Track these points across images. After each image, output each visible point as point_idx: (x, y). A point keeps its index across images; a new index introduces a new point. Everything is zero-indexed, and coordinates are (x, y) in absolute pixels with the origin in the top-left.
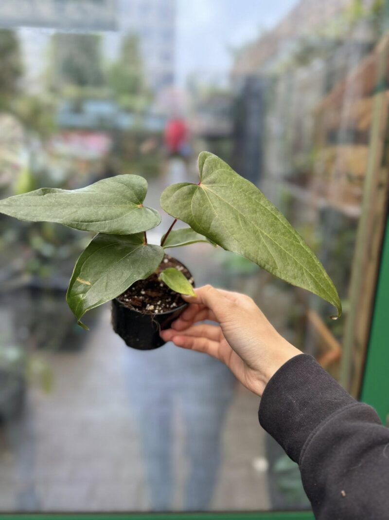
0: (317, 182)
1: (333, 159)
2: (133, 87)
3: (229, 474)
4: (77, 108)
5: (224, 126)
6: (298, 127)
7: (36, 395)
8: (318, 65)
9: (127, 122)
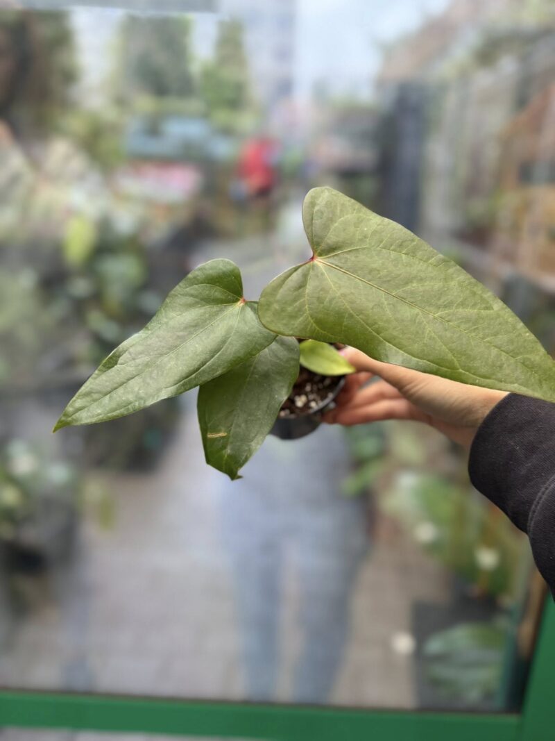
0: (502, 240)
1: (526, 206)
2: (235, 99)
3: (359, 655)
4: (153, 129)
5: (366, 155)
6: (475, 158)
7: (92, 532)
8: (508, 66)
9: (224, 149)
